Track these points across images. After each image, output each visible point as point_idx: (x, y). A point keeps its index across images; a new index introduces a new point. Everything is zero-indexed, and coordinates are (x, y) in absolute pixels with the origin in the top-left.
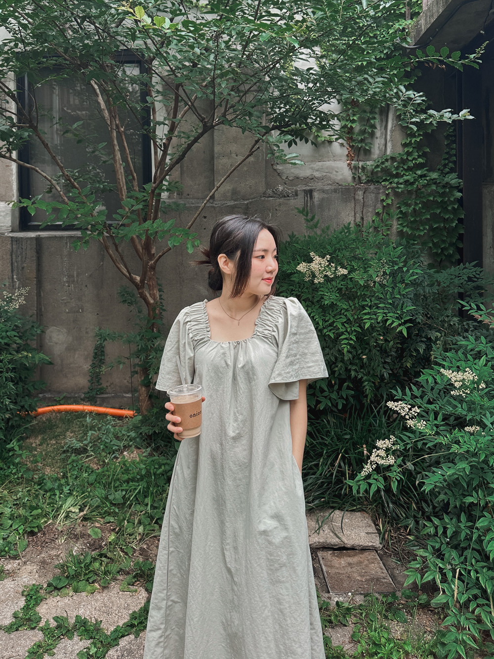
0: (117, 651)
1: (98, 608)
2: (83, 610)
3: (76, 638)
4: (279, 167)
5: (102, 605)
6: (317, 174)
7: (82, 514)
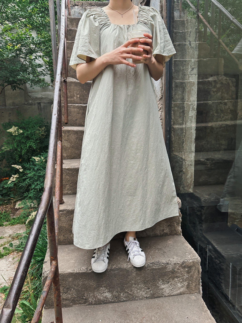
4: (30, 94)
6: (43, 97)
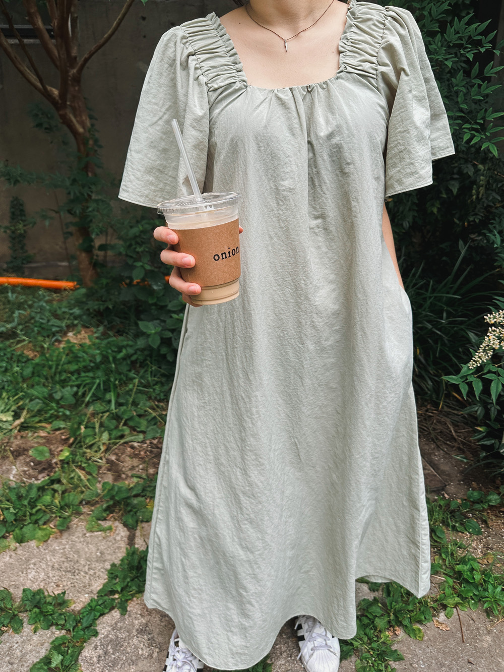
0: (96, 647)
1: (56, 566)
2: (33, 573)
3: (27, 629)
5: (63, 559)
7: (18, 422)
